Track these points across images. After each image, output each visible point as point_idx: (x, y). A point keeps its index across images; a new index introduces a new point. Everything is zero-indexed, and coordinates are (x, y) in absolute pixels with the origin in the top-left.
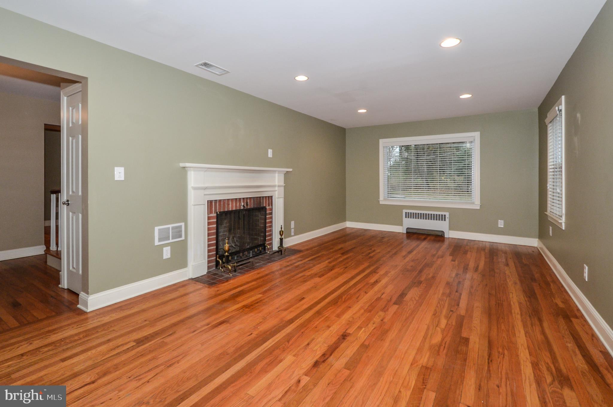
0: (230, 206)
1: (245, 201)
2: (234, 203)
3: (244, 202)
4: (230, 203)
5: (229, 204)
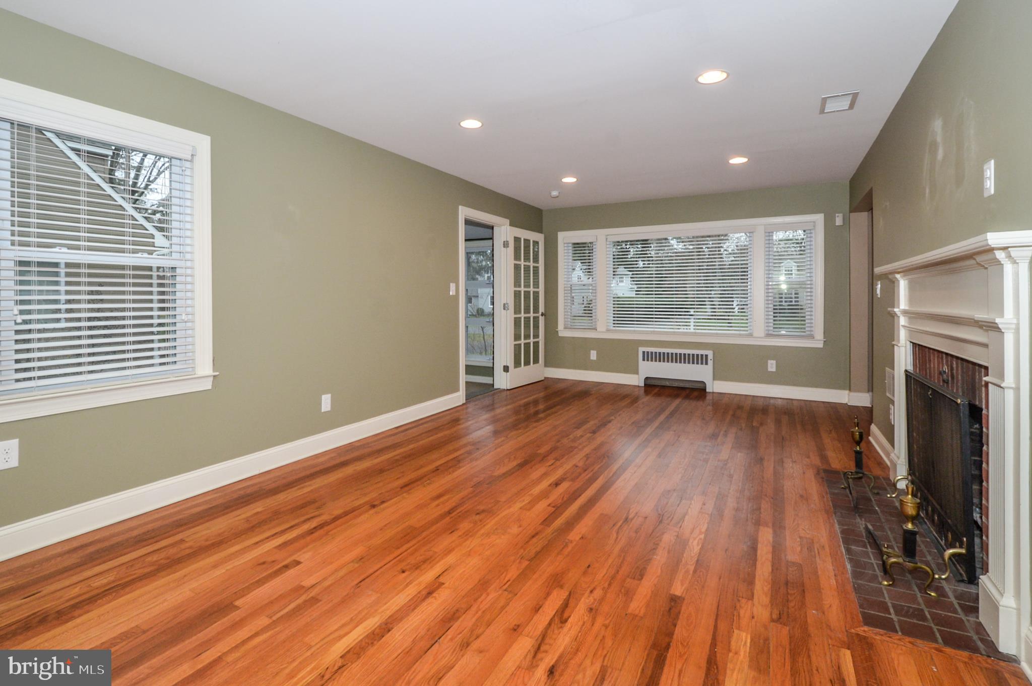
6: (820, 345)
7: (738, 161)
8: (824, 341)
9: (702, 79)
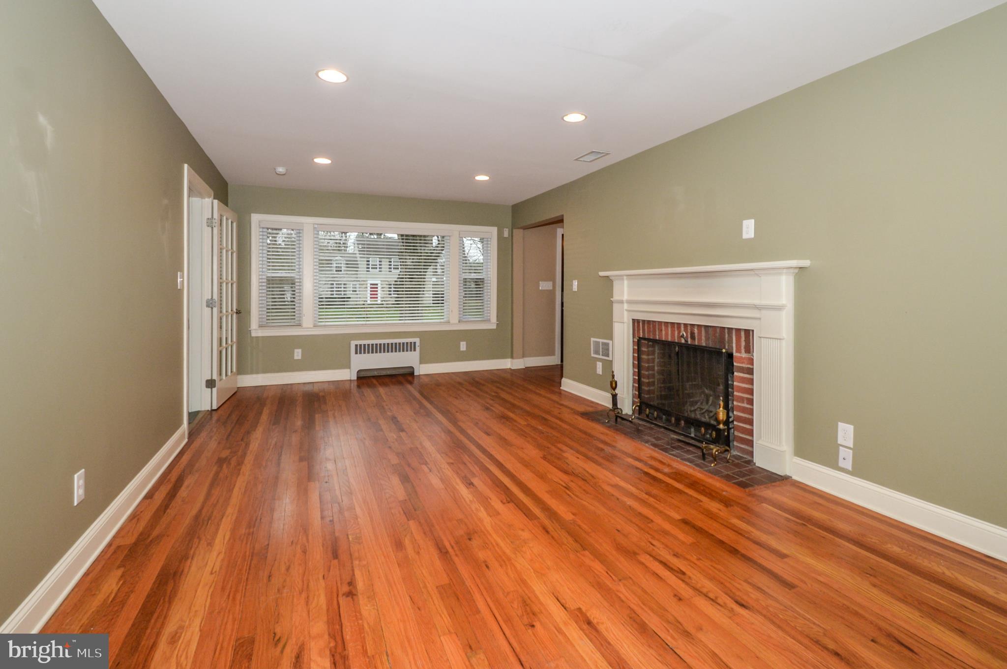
0: (664, 332)
1: (689, 331)
2: (670, 329)
3: (686, 330)
4: (663, 328)
5: (661, 330)
6: (494, 327)
7: (482, 178)
8: (497, 324)
9: (567, 119)
